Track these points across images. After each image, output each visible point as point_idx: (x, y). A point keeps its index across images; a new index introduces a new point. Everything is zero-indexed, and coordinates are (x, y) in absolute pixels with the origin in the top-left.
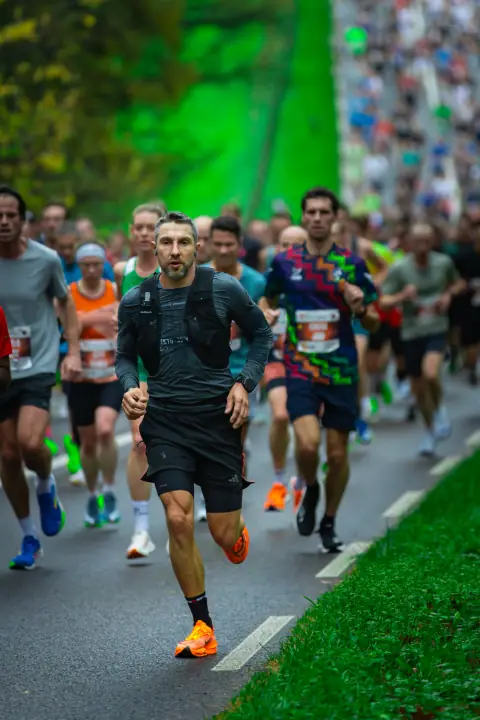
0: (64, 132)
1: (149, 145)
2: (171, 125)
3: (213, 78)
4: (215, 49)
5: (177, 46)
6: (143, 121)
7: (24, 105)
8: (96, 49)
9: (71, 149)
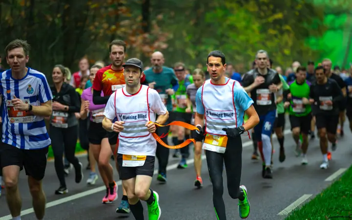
0: (290, 43)
1: (314, 48)
2: (321, 42)
3: (333, 29)
4: (333, 21)
5: (322, 20)
6: (313, 41)
7: (279, 36)
8: (300, 20)
9: (292, 48)
